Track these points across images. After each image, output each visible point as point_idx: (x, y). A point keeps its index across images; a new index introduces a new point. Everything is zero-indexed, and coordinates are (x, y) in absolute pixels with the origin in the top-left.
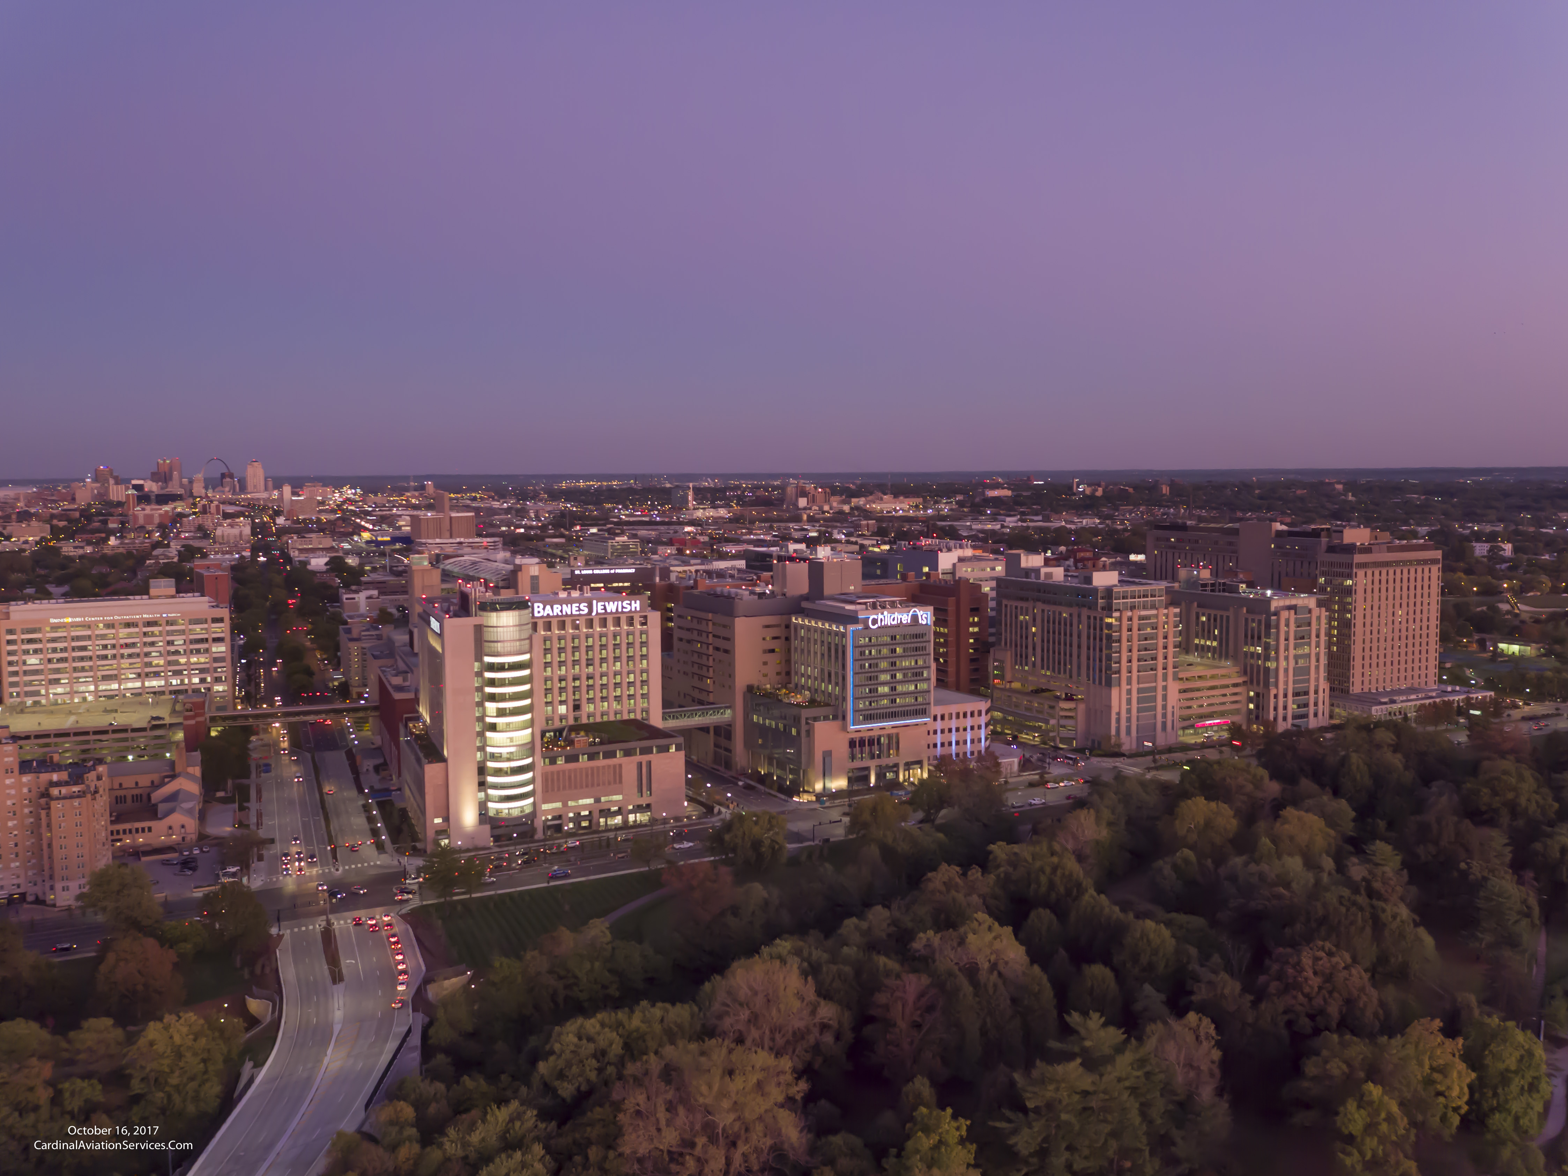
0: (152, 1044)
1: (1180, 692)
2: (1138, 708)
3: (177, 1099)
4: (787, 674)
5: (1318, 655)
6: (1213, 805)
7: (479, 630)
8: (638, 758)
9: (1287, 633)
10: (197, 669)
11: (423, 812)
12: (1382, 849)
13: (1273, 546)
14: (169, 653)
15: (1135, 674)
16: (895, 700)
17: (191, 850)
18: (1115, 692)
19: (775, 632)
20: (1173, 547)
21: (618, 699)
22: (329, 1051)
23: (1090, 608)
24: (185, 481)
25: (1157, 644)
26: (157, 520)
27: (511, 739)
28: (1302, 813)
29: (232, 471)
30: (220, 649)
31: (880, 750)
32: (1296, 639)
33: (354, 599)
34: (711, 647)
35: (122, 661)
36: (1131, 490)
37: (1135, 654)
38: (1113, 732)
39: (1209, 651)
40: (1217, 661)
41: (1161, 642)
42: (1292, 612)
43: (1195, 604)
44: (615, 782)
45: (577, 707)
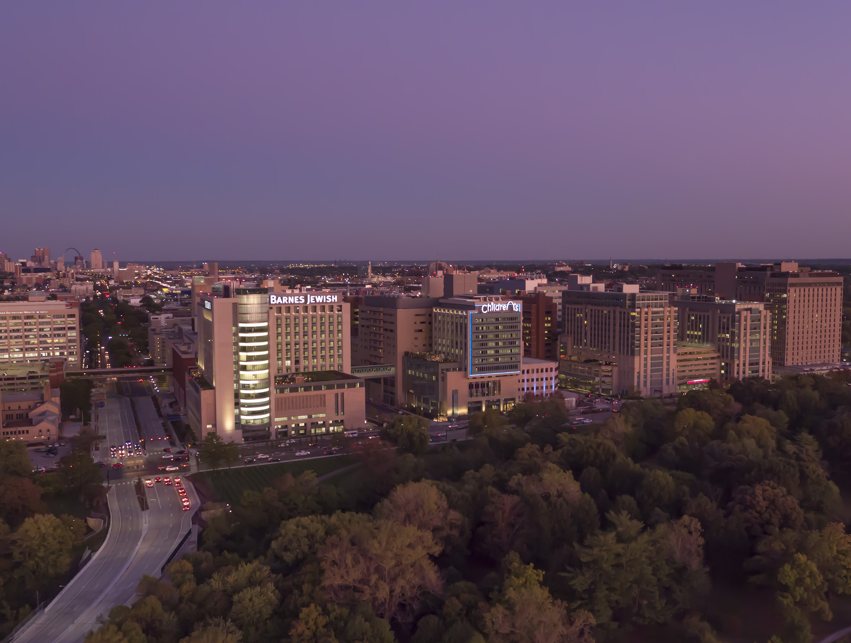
0: (27, 531)
1: (678, 361)
2: (651, 370)
3: (42, 565)
4: (430, 345)
5: (765, 340)
6: (699, 413)
7: (235, 306)
8: (336, 391)
9: (746, 325)
10: (58, 347)
11: (200, 421)
12: (806, 436)
13: (736, 277)
14: (40, 336)
15: (649, 348)
16: (498, 359)
17: (53, 445)
18: (637, 359)
19: (422, 319)
20: (673, 280)
21: (323, 357)
22: (139, 543)
23: (621, 307)
24: (52, 262)
25: (663, 329)
26: (34, 281)
27: (255, 376)
28: (755, 417)
29: (82, 255)
30: (73, 334)
31: (488, 391)
32: (751, 329)
33: (158, 318)
34: (382, 329)
35: (11, 340)
36: (646, 267)
37: (650, 336)
38: (636, 384)
39: (696, 338)
40: (701, 344)
41: (666, 328)
42: (749, 312)
43: (688, 309)
44: (321, 406)
45: (297, 362)
